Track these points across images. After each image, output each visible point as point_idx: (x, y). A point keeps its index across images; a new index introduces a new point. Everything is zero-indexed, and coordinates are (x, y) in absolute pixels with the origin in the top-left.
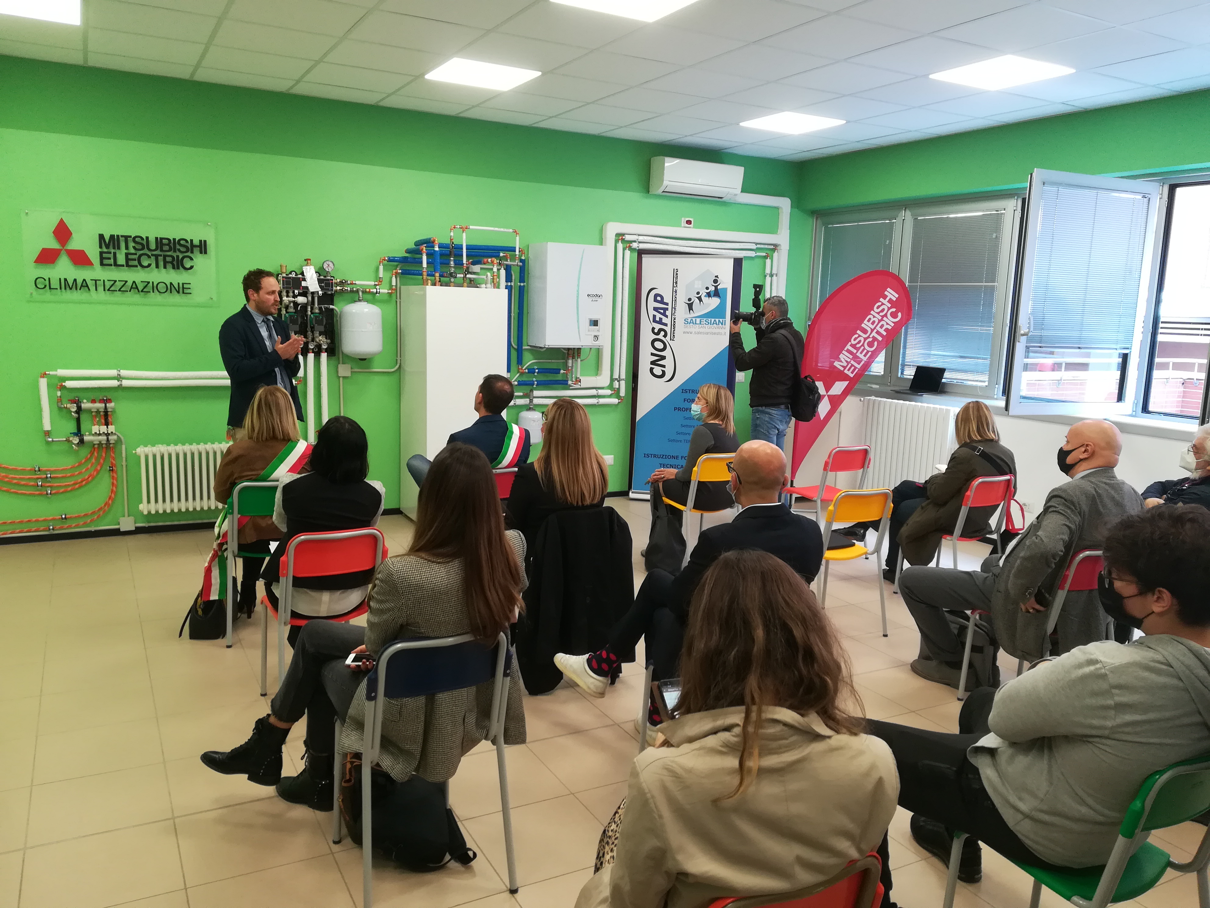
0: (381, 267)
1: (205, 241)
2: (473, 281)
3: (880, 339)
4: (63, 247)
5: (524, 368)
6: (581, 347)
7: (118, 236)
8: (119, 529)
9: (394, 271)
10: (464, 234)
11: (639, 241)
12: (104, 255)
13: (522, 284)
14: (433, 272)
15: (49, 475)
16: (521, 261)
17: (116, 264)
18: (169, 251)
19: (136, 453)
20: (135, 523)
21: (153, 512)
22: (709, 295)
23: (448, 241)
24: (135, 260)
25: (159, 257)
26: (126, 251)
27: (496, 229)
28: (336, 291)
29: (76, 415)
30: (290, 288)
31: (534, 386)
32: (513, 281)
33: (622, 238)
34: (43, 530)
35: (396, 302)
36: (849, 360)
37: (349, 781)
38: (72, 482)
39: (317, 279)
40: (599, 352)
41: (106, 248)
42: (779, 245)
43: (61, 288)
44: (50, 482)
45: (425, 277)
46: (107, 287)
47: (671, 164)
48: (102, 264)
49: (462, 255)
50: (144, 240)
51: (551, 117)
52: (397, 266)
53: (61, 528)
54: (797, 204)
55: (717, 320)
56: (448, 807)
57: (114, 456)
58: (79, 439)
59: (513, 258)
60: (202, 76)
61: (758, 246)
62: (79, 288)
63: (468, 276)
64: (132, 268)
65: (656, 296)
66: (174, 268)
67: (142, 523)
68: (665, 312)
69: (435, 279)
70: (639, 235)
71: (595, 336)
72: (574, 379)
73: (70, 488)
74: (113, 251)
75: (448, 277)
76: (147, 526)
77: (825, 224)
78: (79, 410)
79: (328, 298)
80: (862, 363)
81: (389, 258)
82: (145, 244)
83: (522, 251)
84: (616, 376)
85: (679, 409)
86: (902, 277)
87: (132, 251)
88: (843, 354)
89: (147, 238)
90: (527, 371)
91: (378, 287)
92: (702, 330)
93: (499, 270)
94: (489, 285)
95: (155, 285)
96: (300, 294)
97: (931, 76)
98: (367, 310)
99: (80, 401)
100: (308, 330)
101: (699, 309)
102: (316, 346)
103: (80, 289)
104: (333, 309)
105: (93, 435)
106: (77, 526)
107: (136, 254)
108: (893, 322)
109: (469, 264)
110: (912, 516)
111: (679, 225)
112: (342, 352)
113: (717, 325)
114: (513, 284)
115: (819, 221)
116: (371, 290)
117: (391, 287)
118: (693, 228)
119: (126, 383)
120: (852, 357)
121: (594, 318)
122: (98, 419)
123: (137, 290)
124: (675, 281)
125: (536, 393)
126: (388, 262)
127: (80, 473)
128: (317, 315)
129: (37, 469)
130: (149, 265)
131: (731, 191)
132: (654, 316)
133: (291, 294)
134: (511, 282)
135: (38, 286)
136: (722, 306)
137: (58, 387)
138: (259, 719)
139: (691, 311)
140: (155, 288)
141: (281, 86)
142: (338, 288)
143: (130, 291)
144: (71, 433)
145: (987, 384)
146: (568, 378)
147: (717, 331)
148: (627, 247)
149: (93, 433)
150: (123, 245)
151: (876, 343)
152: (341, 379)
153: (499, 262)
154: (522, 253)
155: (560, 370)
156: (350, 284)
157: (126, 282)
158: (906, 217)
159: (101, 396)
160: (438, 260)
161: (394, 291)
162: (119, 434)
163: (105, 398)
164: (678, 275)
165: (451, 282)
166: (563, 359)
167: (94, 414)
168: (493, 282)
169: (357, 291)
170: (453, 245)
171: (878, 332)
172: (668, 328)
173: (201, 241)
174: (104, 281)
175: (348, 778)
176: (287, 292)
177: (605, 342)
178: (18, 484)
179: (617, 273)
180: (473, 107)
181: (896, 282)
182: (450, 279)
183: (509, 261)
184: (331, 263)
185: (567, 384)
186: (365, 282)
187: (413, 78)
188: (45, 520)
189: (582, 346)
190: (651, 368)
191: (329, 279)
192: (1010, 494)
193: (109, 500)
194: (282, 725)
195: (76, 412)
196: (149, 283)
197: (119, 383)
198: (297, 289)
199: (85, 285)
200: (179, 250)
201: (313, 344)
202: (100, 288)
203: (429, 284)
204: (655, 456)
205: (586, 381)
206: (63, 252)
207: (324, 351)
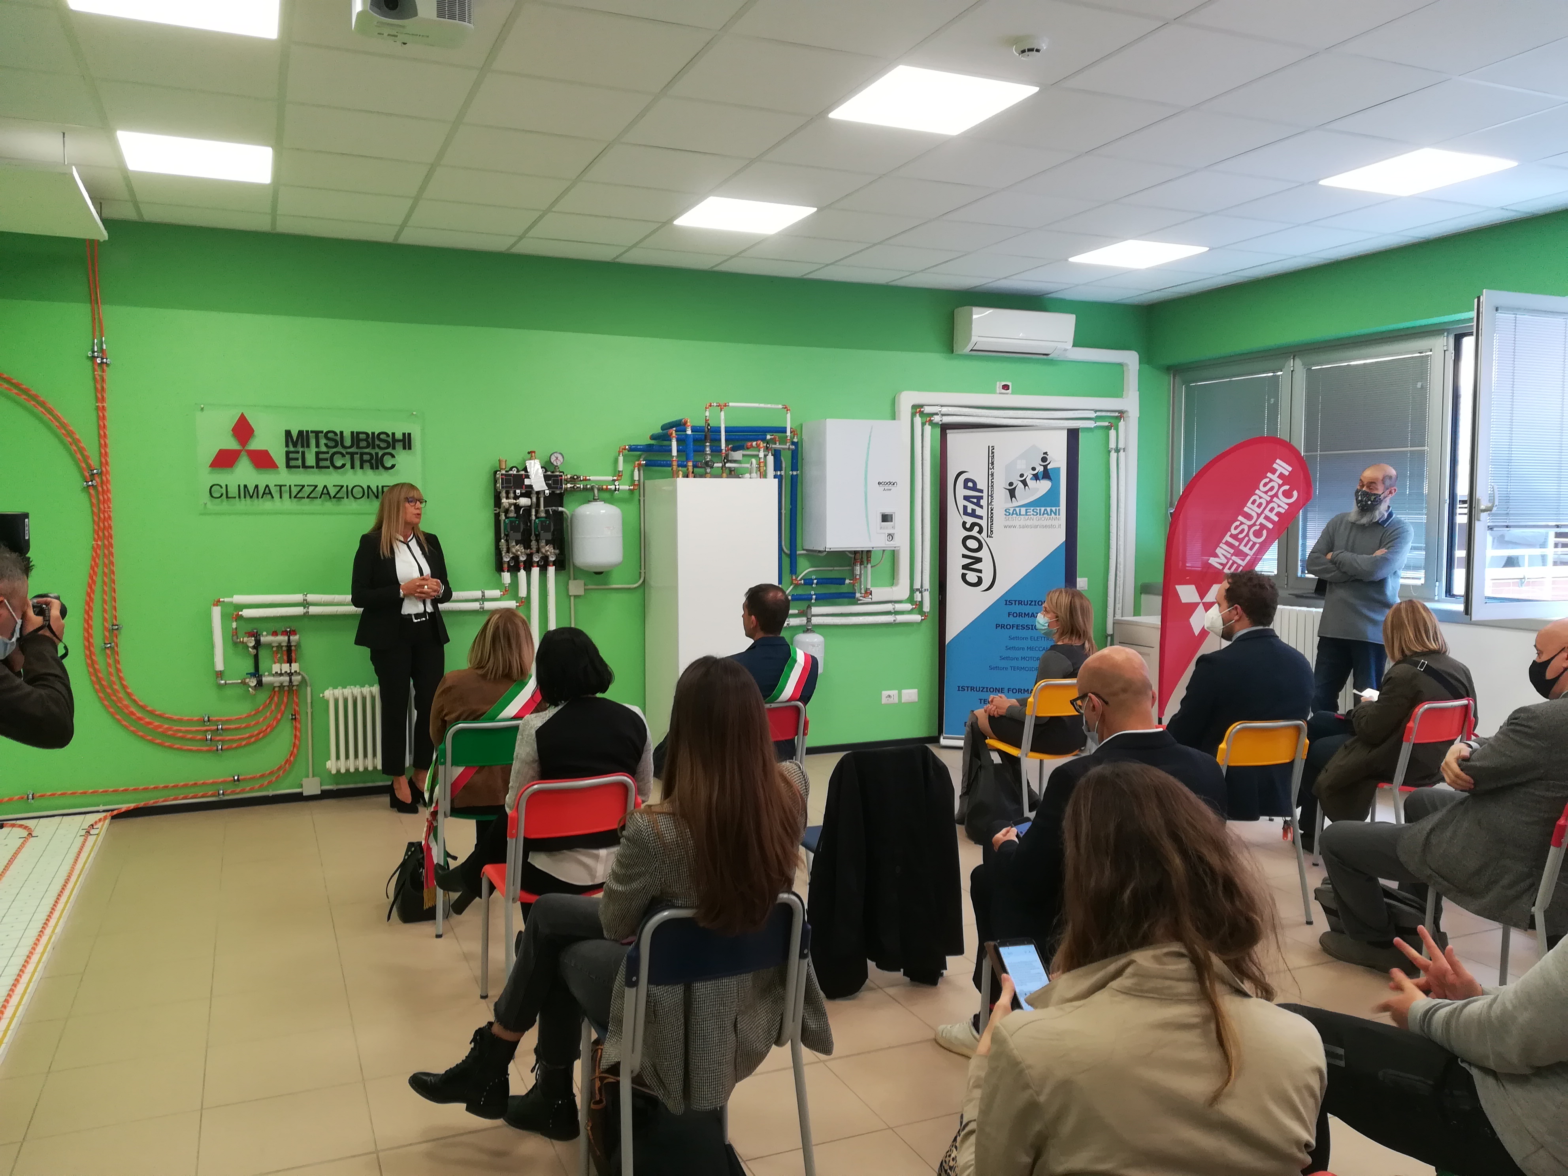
0: (621, 458)
1: (409, 434)
2: (734, 470)
3: (1270, 526)
4: (244, 447)
5: (799, 579)
6: (871, 549)
7: (307, 432)
8: (302, 793)
9: (637, 463)
10: (723, 413)
11: (942, 413)
12: (291, 456)
13: (795, 473)
14: (684, 462)
15: (221, 727)
16: (793, 443)
17: (304, 466)
18: (367, 447)
19: (323, 696)
20: (321, 786)
21: (343, 771)
22: (1036, 477)
23: (702, 423)
24: (326, 460)
25: (355, 456)
26: (317, 450)
27: (762, 405)
28: (566, 489)
29: (253, 651)
30: (511, 487)
31: (813, 601)
32: (784, 469)
33: (920, 411)
34: (212, 795)
35: (640, 500)
36: (1229, 556)
37: (600, 1102)
38: (247, 735)
39: (542, 475)
40: (894, 555)
41: (294, 447)
42: (1126, 411)
43: (239, 497)
44: (220, 735)
45: (675, 467)
46: (294, 494)
47: (981, 316)
48: (288, 466)
49: (720, 440)
50: (337, 435)
51: (827, 265)
52: (640, 456)
53: (233, 792)
54: (1147, 358)
55: (1049, 509)
56: (727, 1143)
57: (297, 701)
58: (257, 681)
59: (783, 441)
60: (409, 237)
61: (1098, 414)
62: (260, 495)
63: (728, 465)
64: (323, 470)
65: (967, 481)
66: (372, 468)
67: (331, 784)
68: (979, 501)
69: (688, 469)
70: (942, 406)
71: (889, 535)
72: (863, 591)
73: (244, 743)
74: (301, 450)
75: (703, 468)
76: (335, 789)
77: (1186, 382)
78: (258, 645)
79: (556, 498)
80: (1248, 558)
81: (630, 446)
82: (339, 440)
83: (794, 431)
84: (917, 585)
85: (1003, 626)
86: (1294, 443)
87: (324, 449)
88: (1220, 547)
89: (342, 433)
90: (802, 582)
91: (616, 483)
92: (1029, 523)
93: (765, 456)
94: (754, 475)
95: (350, 489)
96: (523, 495)
97: (1321, 183)
98: (604, 511)
99: (258, 633)
100: (532, 538)
101: (1024, 496)
102: (542, 558)
103: (262, 497)
104: (562, 512)
105: (273, 675)
106: (252, 789)
107: (328, 453)
108: (1287, 504)
109: (728, 450)
110: (1333, 758)
111: (993, 391)
112: (574, 565)
113: (1048, 515)
114: (783, 473)
115: (1178, 379)
116: (609, 487)
117: (632, 482)
118: (1011, 394)
119: (313, 610)
120: (1233, 551)
121: (887, 511)
122: (279, 656)
123: (328, 496)
124: (990, 462)
125: (815, 610)
126: (628, 451)
127: (257, 723)
128: (543, 519)
129: (206, 718)
130: (343, 466)
131: (1060, 345)
132: (965, 507)
133: (512, 495)
134: (781, 470)
135: (213, 495)
136: (1054, 491)
137: (233, 618)
138: (480, 1029)
139: (1013, 499)
140: (350, 493)
141: (499, 244)
142: (569, 485)
143: (320, 497)
144: (247, 674)
145: (1423, 582)
146: (855, 590)
147: (1049, 523)
148: (926, 422)
149: (274, 672)
150: (313, 442)
151: (1265, 532)
152: (572, 598)
153: (766, 446)
154: (794, 435)
155: (845, 579)
156: (583, 480)
157: (316, 486)
158: (1297, 365)
159: (281, 626)
160: (691, 445)
161: (636, 488)
162: (305, 675)
163: (288, 630)
164: (995, 454)
165: (706, 473)
166: (848, 566)
167: (275, 649)
168: (759, 471)
169: (592, 489)
170: (709, 427)
171: (1267, 518)
172: (983, 523)
173: (404, 434)
174: (290, 486)
175: (598, 1098)
176: (507, 493)
177: (902, 543)
178: (183, 738)
179: (915, 453)
180: (732, 257)
181: (1288, 451)
182: (706, 470)
183: (778, 444)
184: (560, 455)
185: (854, 597)
186: (600, 477)
187: (660, 224)
188: (214, 783)
189: (873, 548)
190: (963, 574)
191: (557, 475)
192: (1470, 727)
193: (290, 757)
194: (507, 1036)
195: (254, 647)
196: (342, 487)
197: (305, 611)
198: (518, 489)
199: (268, 492)
200: (379, 446)
201: (538, 556)
202: (286, 496)
203: (680, 476)
204: (972, 689)
205: (879, 593)
206: (243, 453)
207: (551, 564)
